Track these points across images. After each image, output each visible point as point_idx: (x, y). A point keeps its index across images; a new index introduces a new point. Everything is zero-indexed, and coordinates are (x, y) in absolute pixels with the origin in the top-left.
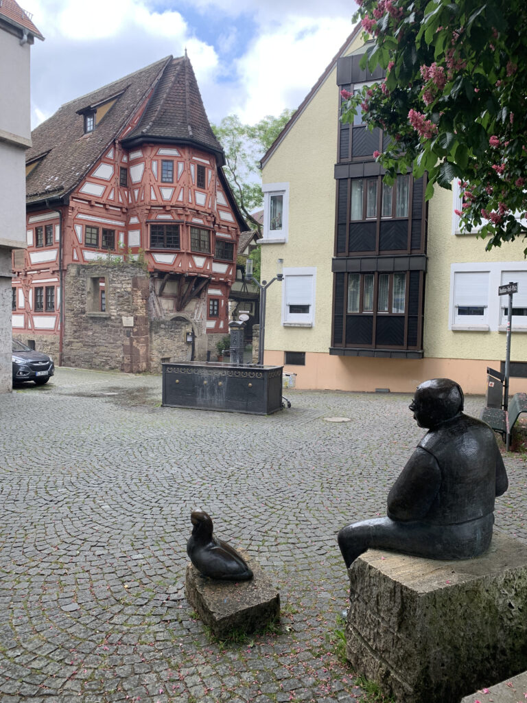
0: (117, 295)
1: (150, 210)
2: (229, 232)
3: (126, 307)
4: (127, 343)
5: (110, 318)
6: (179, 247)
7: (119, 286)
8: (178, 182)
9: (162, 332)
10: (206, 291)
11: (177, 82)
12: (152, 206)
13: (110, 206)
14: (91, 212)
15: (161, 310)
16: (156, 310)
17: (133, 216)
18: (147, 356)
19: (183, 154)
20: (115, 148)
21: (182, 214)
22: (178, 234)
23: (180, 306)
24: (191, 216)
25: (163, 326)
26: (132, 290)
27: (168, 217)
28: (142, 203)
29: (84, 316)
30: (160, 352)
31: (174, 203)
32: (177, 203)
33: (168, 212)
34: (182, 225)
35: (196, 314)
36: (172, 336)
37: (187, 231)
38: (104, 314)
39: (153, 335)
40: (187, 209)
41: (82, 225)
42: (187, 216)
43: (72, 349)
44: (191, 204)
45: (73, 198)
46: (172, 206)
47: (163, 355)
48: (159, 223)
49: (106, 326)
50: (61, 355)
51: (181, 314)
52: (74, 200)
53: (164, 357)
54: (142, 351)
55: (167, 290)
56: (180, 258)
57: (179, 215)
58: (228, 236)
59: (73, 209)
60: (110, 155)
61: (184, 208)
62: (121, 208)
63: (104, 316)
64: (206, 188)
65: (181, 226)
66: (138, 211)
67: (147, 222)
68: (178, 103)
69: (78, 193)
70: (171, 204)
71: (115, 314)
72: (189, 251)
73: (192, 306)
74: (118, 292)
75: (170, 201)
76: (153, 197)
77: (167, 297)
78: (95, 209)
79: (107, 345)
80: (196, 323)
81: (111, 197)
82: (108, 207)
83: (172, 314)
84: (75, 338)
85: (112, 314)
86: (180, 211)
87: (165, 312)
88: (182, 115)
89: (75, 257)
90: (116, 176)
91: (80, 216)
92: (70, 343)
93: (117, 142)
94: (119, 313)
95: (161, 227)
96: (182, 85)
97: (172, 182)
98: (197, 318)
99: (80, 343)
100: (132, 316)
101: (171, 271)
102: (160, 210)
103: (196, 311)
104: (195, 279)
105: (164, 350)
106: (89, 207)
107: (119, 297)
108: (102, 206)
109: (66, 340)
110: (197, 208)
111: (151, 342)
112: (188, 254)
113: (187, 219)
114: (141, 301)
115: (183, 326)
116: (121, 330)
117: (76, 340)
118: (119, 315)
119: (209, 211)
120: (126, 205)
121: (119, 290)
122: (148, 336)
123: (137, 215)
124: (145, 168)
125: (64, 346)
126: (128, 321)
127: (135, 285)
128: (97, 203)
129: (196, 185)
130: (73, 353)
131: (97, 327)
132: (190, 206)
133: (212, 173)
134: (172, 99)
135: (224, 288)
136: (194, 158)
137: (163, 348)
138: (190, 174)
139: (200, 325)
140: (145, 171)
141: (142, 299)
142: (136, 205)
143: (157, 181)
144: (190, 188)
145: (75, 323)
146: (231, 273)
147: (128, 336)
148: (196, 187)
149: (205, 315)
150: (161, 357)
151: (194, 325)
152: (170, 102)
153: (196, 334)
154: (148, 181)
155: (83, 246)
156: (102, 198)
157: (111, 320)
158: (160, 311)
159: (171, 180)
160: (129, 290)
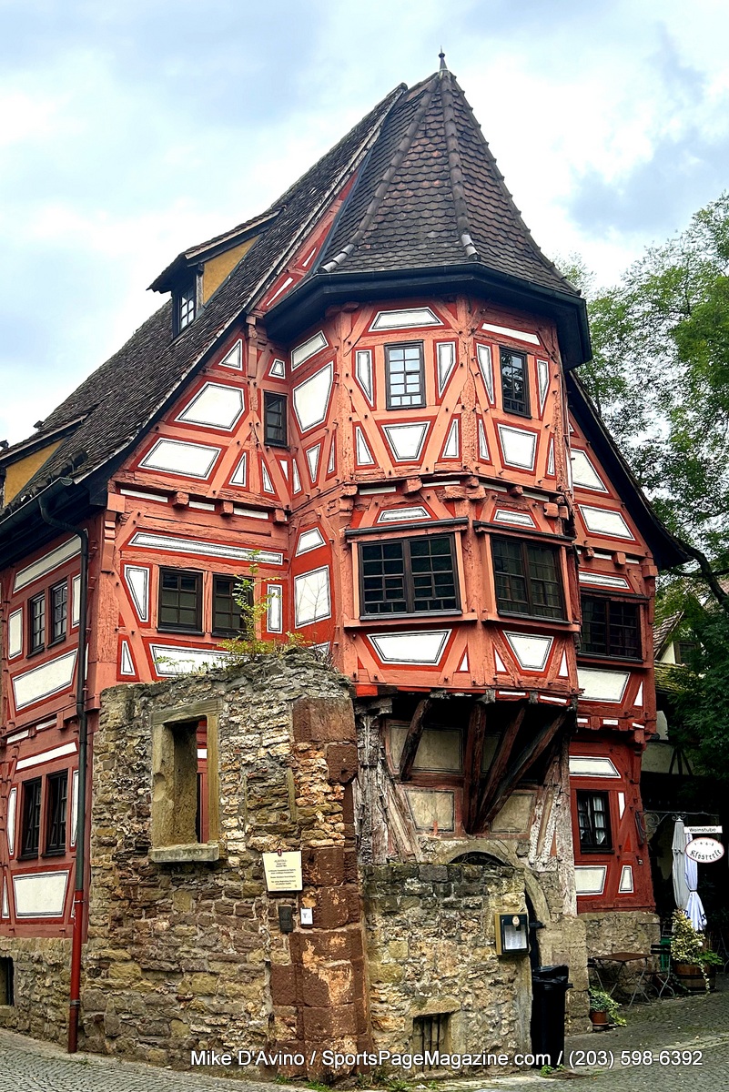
0: (246, 773)
1: (354, 498)
2: (619, 570)
3: (273, 818)
4: (283, 957)
5: (223, 861)
6: (454, 604)
7: (250, 740)
8: (439, 402)
9: (413, 911)
10: (563, 763)
11: (420, 135)
12: (361, 487)
13: (237, 505)
14: (176, 528)
15: (411, 830)
16: (392, 832)
17: (306, 528)
18: (359, 1008)
19: (450, 318)
20: (247, 339)
21: (460, 500)
22: (449, 562)
23: (476, 818)
24: (490, 505)
25: (413, 885)
26: (295, 751)
27: (414, 514)
28: (333, 482)
29: (144, 861)
30: (409, 992)
31: (430, 466)
32: (441, 467)
33: (414, 498)
34: (463, 533)
35: (533, 840)
36: (450, 924)
37: (481, 550)
38: (206, 851)
39: (379, 921)
40: (475, 482)
41: (150, 566)
42: (476, 503)
43: (109, 986)
44: (489, 463)
45: (120, 486)
46: (425, 479)
47: (422, 1003)
48: (385, 537)
49: (211, 896)
50: (76, 1011)
51: (483, 844)
52: (123, 492)
53: (424, 1011)
54: (338, 990)
55: (428, 760)
56: (462, 641)
57: (450, 502)
58: (618, 583)
59: (119, 518)
60: (233, 359)
61: (463, 479)
62: (270, 511)
63: (204, 857)
64: (534, 414)
65: (458, 537)
66: (320, 511)
67: (347, 537)
68: (426, 184)
69: (134, 469)
70: (422, 472)
71: (241, 847)
72: (493, 617)
73: (517, 813)
74: (248, 765)
75: (419, 463)
76: (364, 458)
77: (429, 783)
78: (190, 517)
79: (216, 967)
80: (536, 875)
81: (239, 478)
82: (228, 508)
83: (451, 844)
84: (116, 946)
85: (231, 846)
86: (452, 489)
87: (426, 836)
88: (440, 213)
89: (127, 668)
90: (252, 417)
91: (143, 540)
92: (104, 962)
93: (252, 321)
94: (253, 840)
95: (393, 548)
96: (437, 140)
97: (422, 406)
98: (537, 858)
99: (131, 965)
100: (295, 848)
101: (434, 690)
102: (387, 495)
103: (534, 831)
104: (521, 715)
105: (425, 982)
106: (169, 513)
107: (250, 780)
108: (211, 508)
109: (90, 955)
110: (508, 476)
111: (373, 952)
112: (489, 625)
113: (478, 513)
114: (327, 788)
115: (489, 881)
116: (260, 908)
117: (121, 953)
118: (253, 849)
119: (551, 487)
120: (285, 501)
121: (249, 758)
122: (360, 925)
123: (318, 524)
124: (336, 376)
125: (84, 974)
126: (284, 870)
127: (302, 730)
128: (194, 498)
129: (500, 404)
130: (111, 1001)
131: (183, 902)
132: (485, 471)
133: (549, 369)
134: (407, 178)
135: (623, 752)
136: (486, 327)
137: (418, 975)
138: (480, 374)
139: (551, 883)
140: (335, 385)
141: (331, 782)
142: (313, 493)
143: (373, 409)
144: (479, 417)
145: (118, 891)
146: (639, 702)
147: (285, 932)
148: (499, 413)
149: (566, 845)
150: (415, 1012)
151: (533, 883)
152: (402, 186)
153: (542, 916)
154: (346, 414)
155: (152, 633)
156: (209, 482)
157: (230, 869)
158: (408, 833)
159: (417, 400)
160: (283, 750)
